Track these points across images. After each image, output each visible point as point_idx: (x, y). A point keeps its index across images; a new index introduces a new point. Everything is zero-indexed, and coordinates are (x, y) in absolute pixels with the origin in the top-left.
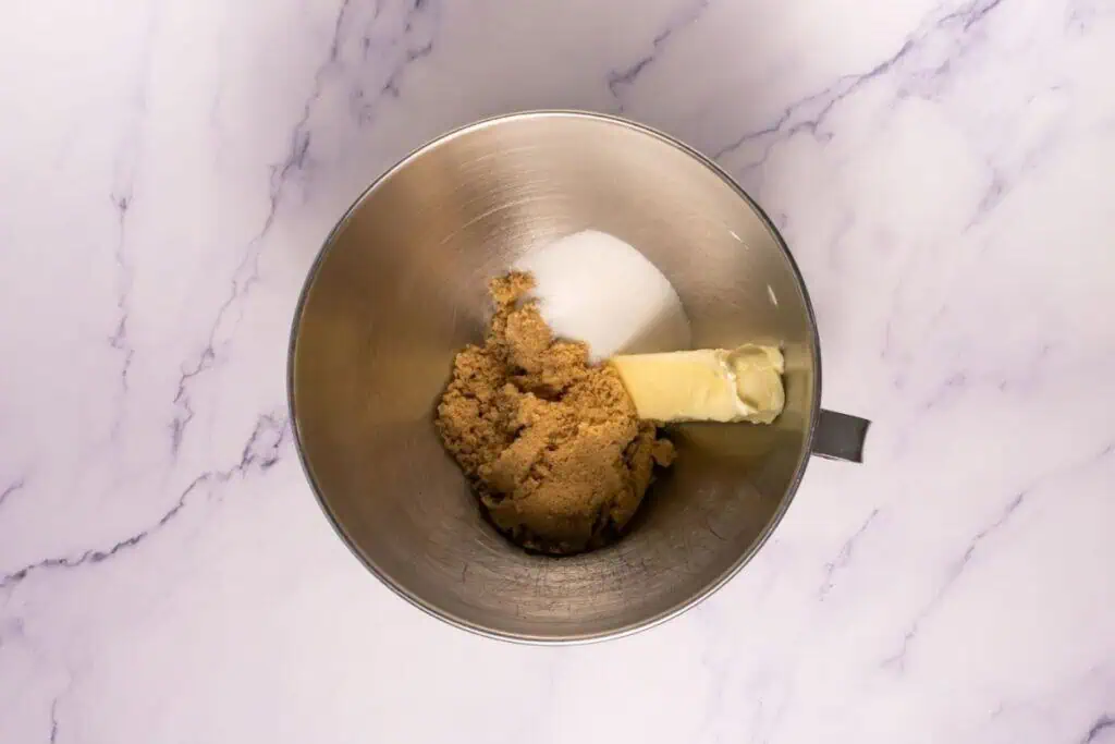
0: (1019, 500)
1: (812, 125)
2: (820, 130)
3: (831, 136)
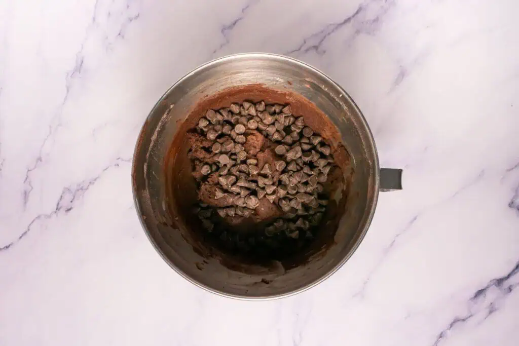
0: (415, 219)
1: (316, 47)
2: (319, 49)
3: (324, 52)
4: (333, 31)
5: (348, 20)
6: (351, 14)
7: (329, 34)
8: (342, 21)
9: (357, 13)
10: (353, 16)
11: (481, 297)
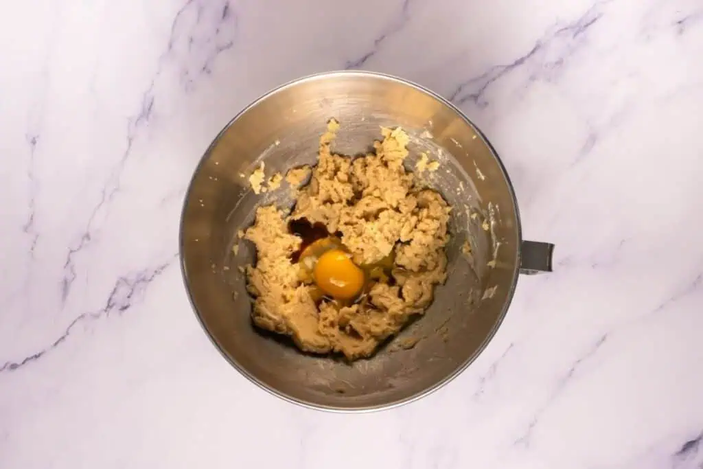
0: (604, 339)
1: (475, 97)
2: (480, 100)
3: (486, 104)
4: (500, 75)
5: (519, 62)
6: (525, 54)
7: (494, 79)
8: (512, 62)
9: (533, 52)
10: (529, 56)
11: (691, 451)
